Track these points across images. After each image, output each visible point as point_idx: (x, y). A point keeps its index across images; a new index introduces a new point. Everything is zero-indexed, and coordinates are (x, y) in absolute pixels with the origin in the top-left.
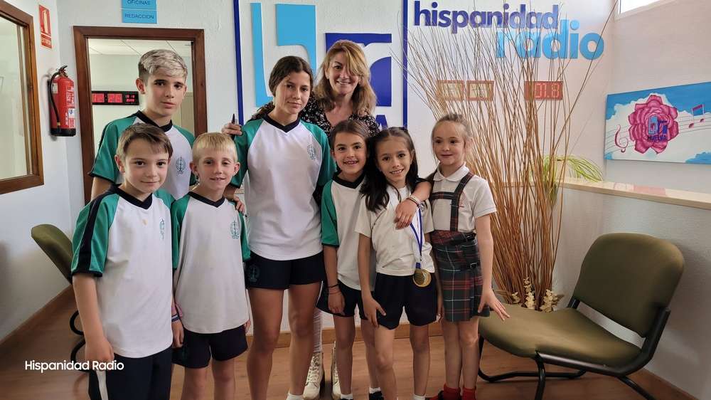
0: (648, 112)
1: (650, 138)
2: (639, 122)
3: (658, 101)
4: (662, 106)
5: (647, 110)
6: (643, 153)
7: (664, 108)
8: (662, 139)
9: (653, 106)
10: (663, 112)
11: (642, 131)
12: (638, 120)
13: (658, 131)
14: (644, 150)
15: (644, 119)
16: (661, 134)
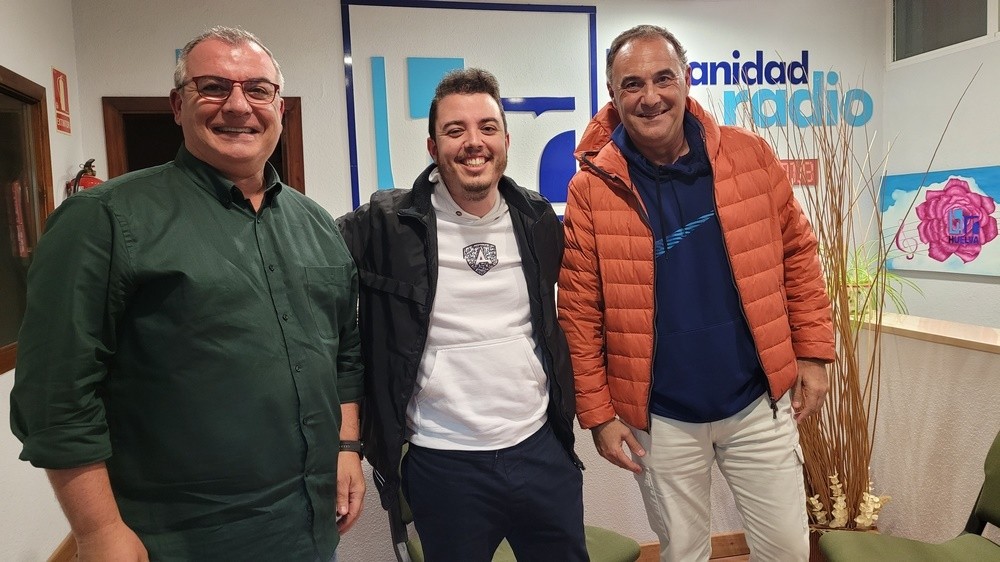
0: (947, 203)
2: (933, 217)
3: (961, 187)
4: (969, 194)
5: (945, 199)
6: (942, 261)
7: (973, 197)
8: (971, 241)
9: (955, 195)
10: (972, 202)
11: (939, 229)
12: (931, 213)
13: (965, 229)
14: (943, 257)
15: (942, 212)
16: (970, 235)
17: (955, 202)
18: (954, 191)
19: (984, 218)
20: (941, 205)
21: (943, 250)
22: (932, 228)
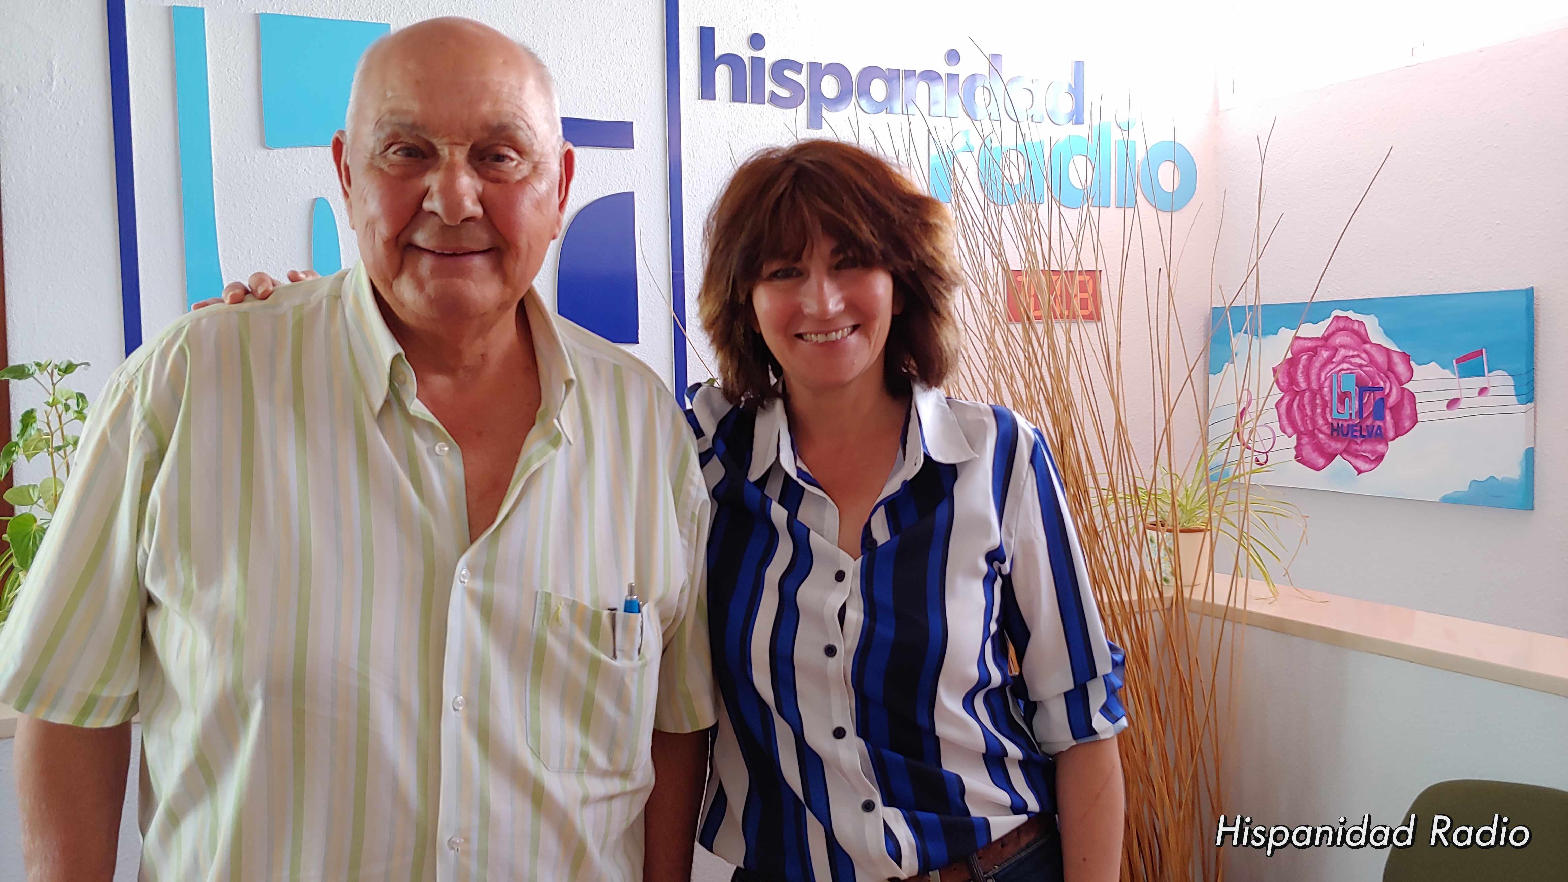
0: (1329, 360)
1: (1337, 431)
2: (1303, 386)
3: (1356, 333)
4: (1367, 346)
5: (1325, 354)
6: (1318, 469)
7: (1374, 352)
8: (1370, 435)
9: (1343, 346)
10: (1372, 361)
11: (1313, 411)
12: (1300, 379)
13: (1360, 413)
14: (1321, 461)
15: (1319, 379)
16: (1369, 422)
17: (1344, 360)
18: (1342, 339)
19: (1394, 391)
20: (1318, 364)
21: (1319, 448)
22: (1301, 407)
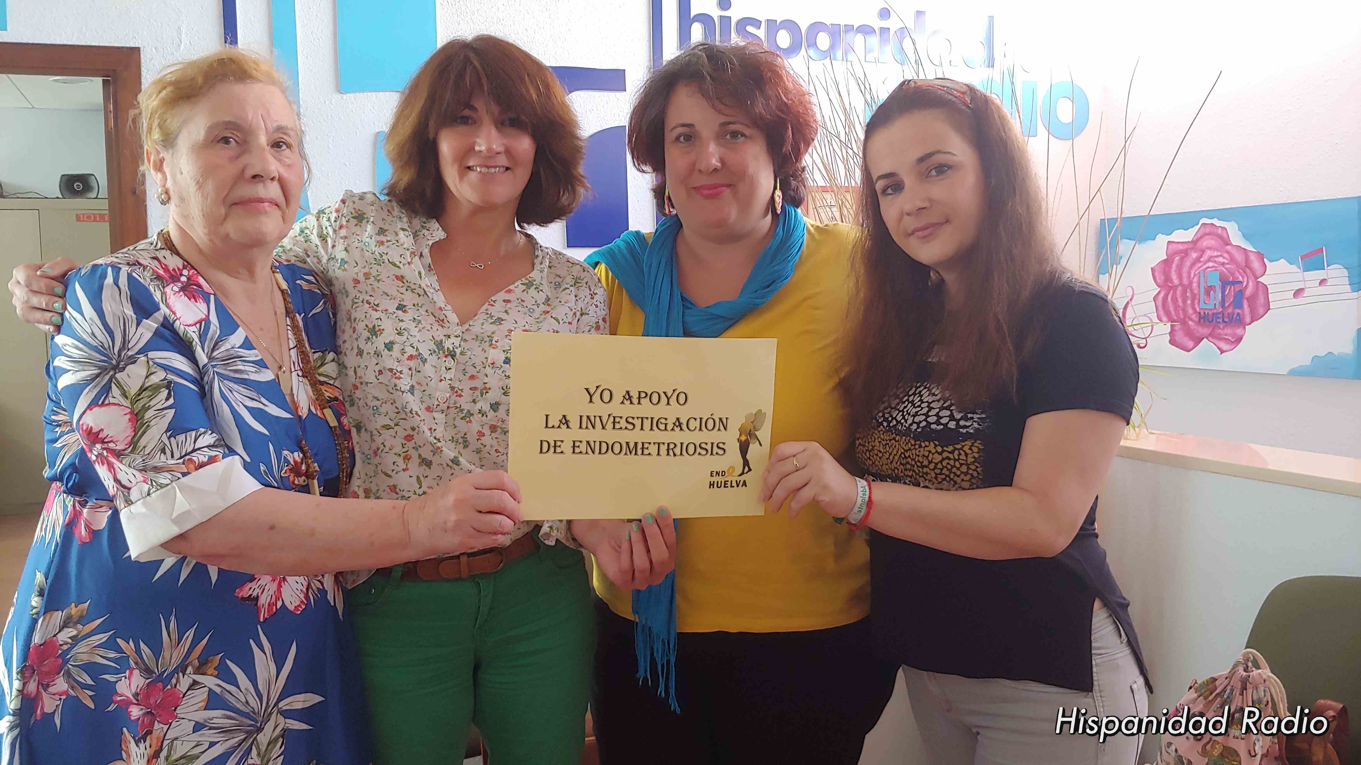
0: (1198, 260)
1: (1204, 319)
2: (1176, 282)
3: (1220, 237)
4: (1229, 247)
5: (1194, 255)
6: (1188, 351)
7: (1234, 252)
8: (1231, 321)
9: (1210, 248)
10: (1232, 260)
11: (1184, 302)
12: (1174, 276)
13: (1223, 303)
14: (1191, 344)
15: (1189, 276)
16: (1230, 310)
17: (1209, 260)
18: (1208, 242)
19: (1251, 284)
20: (1188, 264)
21: (1189, 333)
22: (1175, 300)
